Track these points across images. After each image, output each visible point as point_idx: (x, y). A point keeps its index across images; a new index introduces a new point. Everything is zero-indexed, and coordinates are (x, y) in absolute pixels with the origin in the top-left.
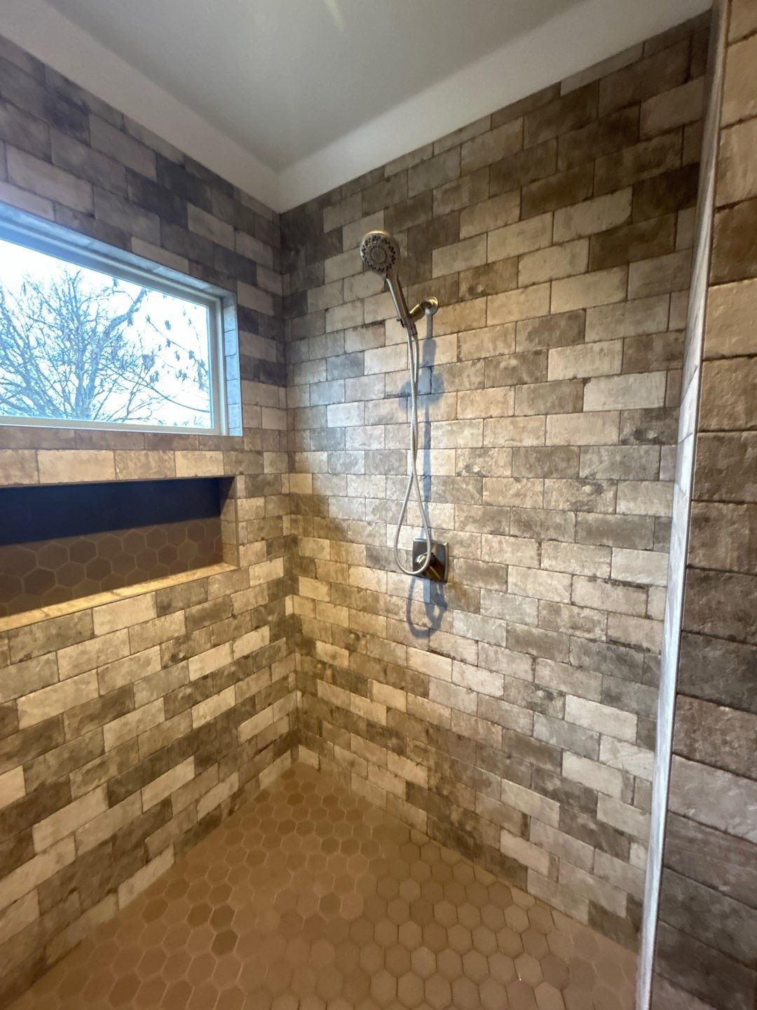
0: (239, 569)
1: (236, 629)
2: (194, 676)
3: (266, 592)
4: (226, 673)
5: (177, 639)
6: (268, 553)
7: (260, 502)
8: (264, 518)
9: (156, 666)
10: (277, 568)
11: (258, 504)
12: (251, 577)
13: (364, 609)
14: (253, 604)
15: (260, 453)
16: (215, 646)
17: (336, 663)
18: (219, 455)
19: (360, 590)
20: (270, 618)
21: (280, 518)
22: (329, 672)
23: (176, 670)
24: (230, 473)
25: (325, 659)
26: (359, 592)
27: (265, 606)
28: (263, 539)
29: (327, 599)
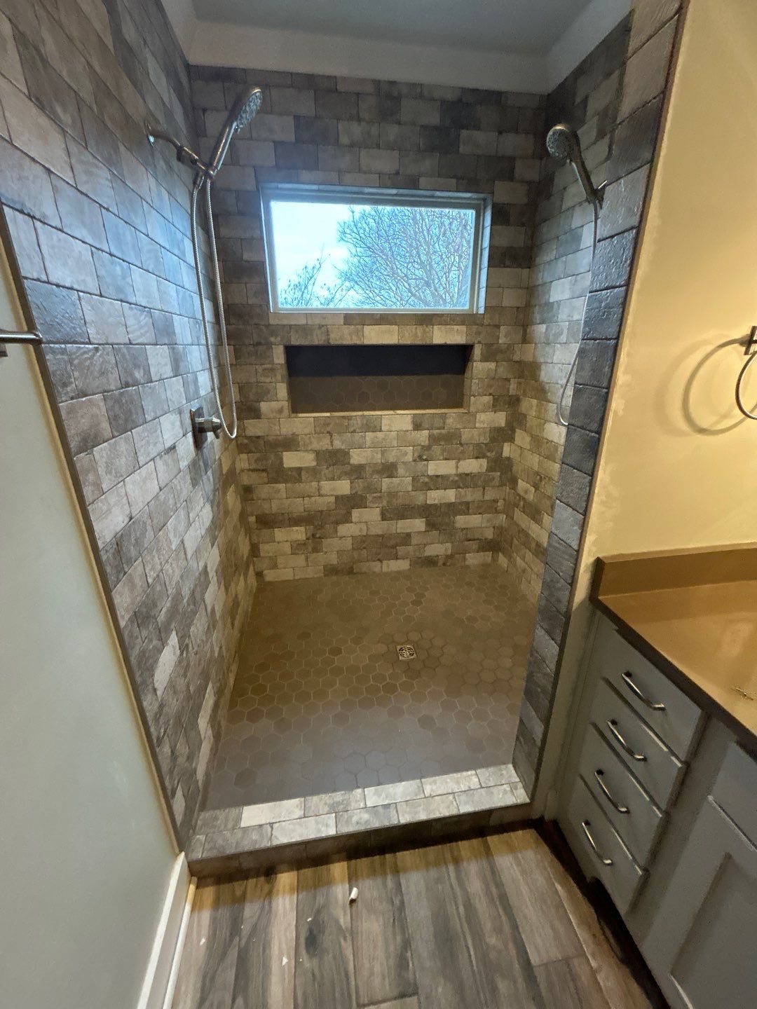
0: (469, 413)
1: (461, 453)
2: (431, 472)
3: (487, 435)
4: (451, 479)
5: (423, 447)
6: (494, 406)
7: (492, 365)
8: (494, 379)
9: (410, 458)
10: (500, 419)
11: (490, 367)
12: (477, 420)
13: (547, 458)
14: (476, 440)
15: (498, 327)
16: (446, 459)
17: (526, 497)
18: (464, 328)
19: (549, 441)
20: (489, 454)
21: (508, 380)
22: (522, 503)
23: (421, 464)
24: (470, 342)
25: (522, 493)
26: (547, 443)
27: (486, 444)
28: (490, 394)
29: (529, 448)
